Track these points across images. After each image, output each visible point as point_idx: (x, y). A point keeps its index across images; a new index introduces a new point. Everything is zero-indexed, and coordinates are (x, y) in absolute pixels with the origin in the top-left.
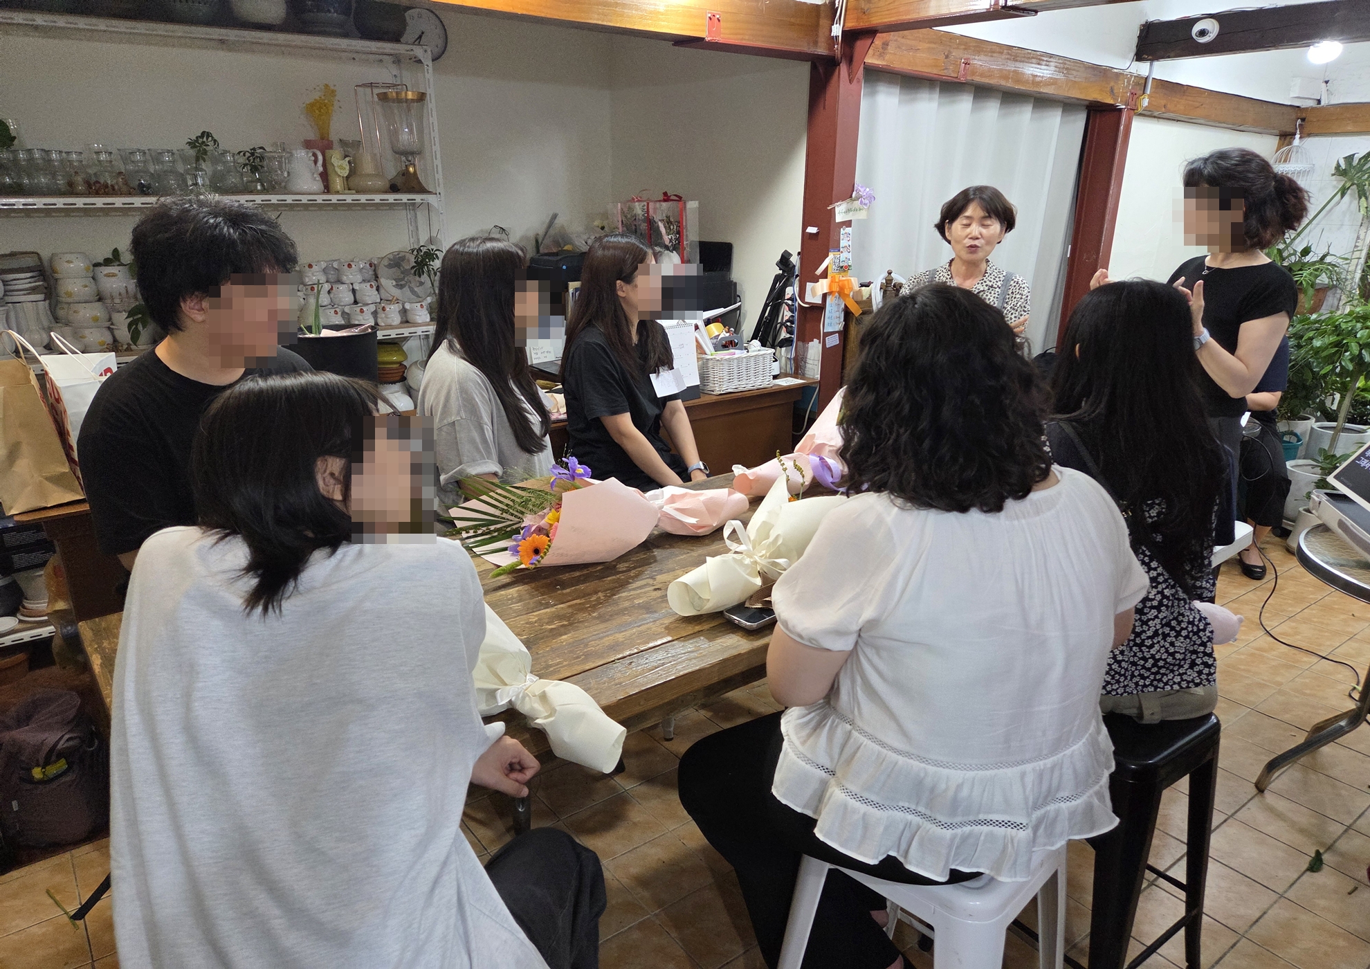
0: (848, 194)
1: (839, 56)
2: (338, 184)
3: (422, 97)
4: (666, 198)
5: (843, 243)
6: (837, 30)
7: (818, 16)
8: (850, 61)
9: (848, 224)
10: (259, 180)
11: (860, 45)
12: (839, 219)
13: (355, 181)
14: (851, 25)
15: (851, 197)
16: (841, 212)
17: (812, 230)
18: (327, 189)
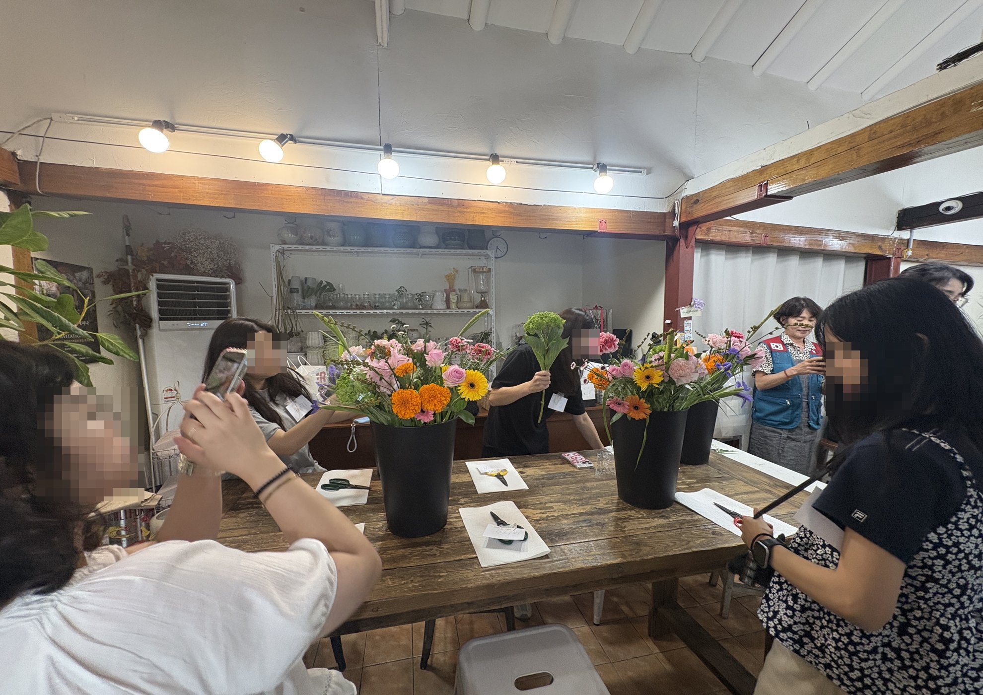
0: (689, 302)
1: (679, 235)
2: (452, 306)
3: (490, 270)
4: (596, 308)
5: (685, 329)
6: (676, 223)
7: (665, 218)
8: (686, 238)
9: (690, 318)
10: (421, 305)
11: (691, 230)
12: (682, 316)
13: (460, 305)
14: (683, 220)
15: (690, 304)
16: (684, 312)
17: (668, 322)
18: (448, 308)
